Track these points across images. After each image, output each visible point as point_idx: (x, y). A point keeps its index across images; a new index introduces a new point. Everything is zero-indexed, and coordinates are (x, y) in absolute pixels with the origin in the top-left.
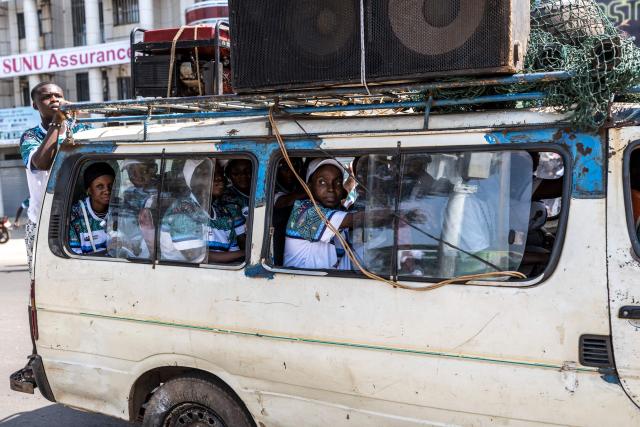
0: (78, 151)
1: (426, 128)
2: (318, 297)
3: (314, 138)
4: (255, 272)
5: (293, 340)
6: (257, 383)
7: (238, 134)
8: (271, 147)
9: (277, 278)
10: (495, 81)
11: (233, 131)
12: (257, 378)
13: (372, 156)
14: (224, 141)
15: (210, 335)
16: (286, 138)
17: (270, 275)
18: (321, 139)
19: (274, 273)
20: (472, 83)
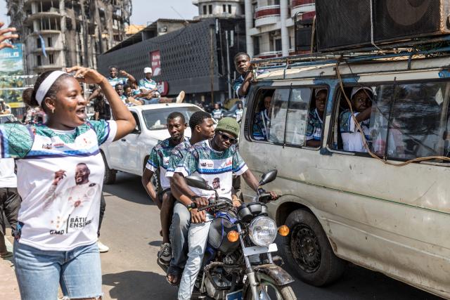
0: (258, 85)
1: (409, 69)
2: (351, 167)
3: (355, 76)
4: (325, 152)
5: (339, 191)
6: (327, 214)
7: (324, 74)
8: (336, 82)
9: (334, 155)
10: (441, 39)
11: (322, 73)
12: (327, 212)
13: (382, 86)
14: (316, 78)
15: (305, 185)
16: (343, 76)
17: (330, 154)
18: (359, 76)
19: (332, 153)
20: (429, 41)
